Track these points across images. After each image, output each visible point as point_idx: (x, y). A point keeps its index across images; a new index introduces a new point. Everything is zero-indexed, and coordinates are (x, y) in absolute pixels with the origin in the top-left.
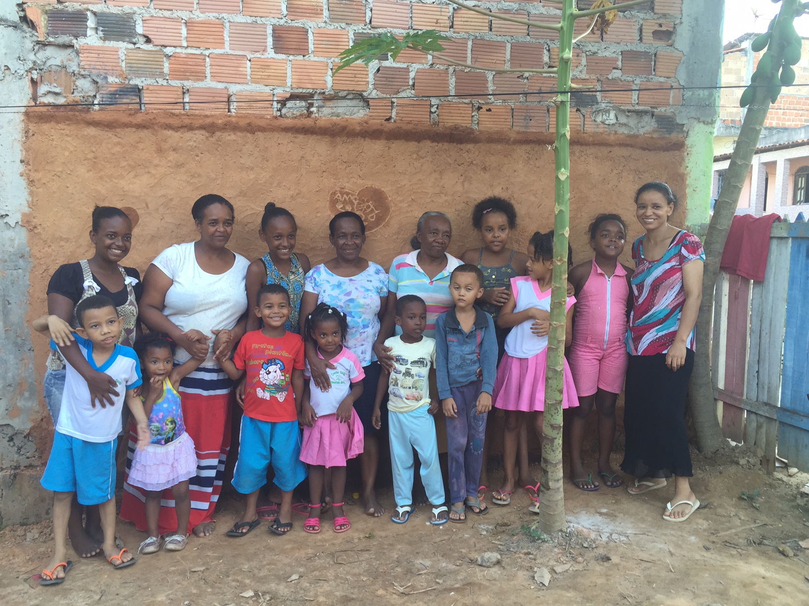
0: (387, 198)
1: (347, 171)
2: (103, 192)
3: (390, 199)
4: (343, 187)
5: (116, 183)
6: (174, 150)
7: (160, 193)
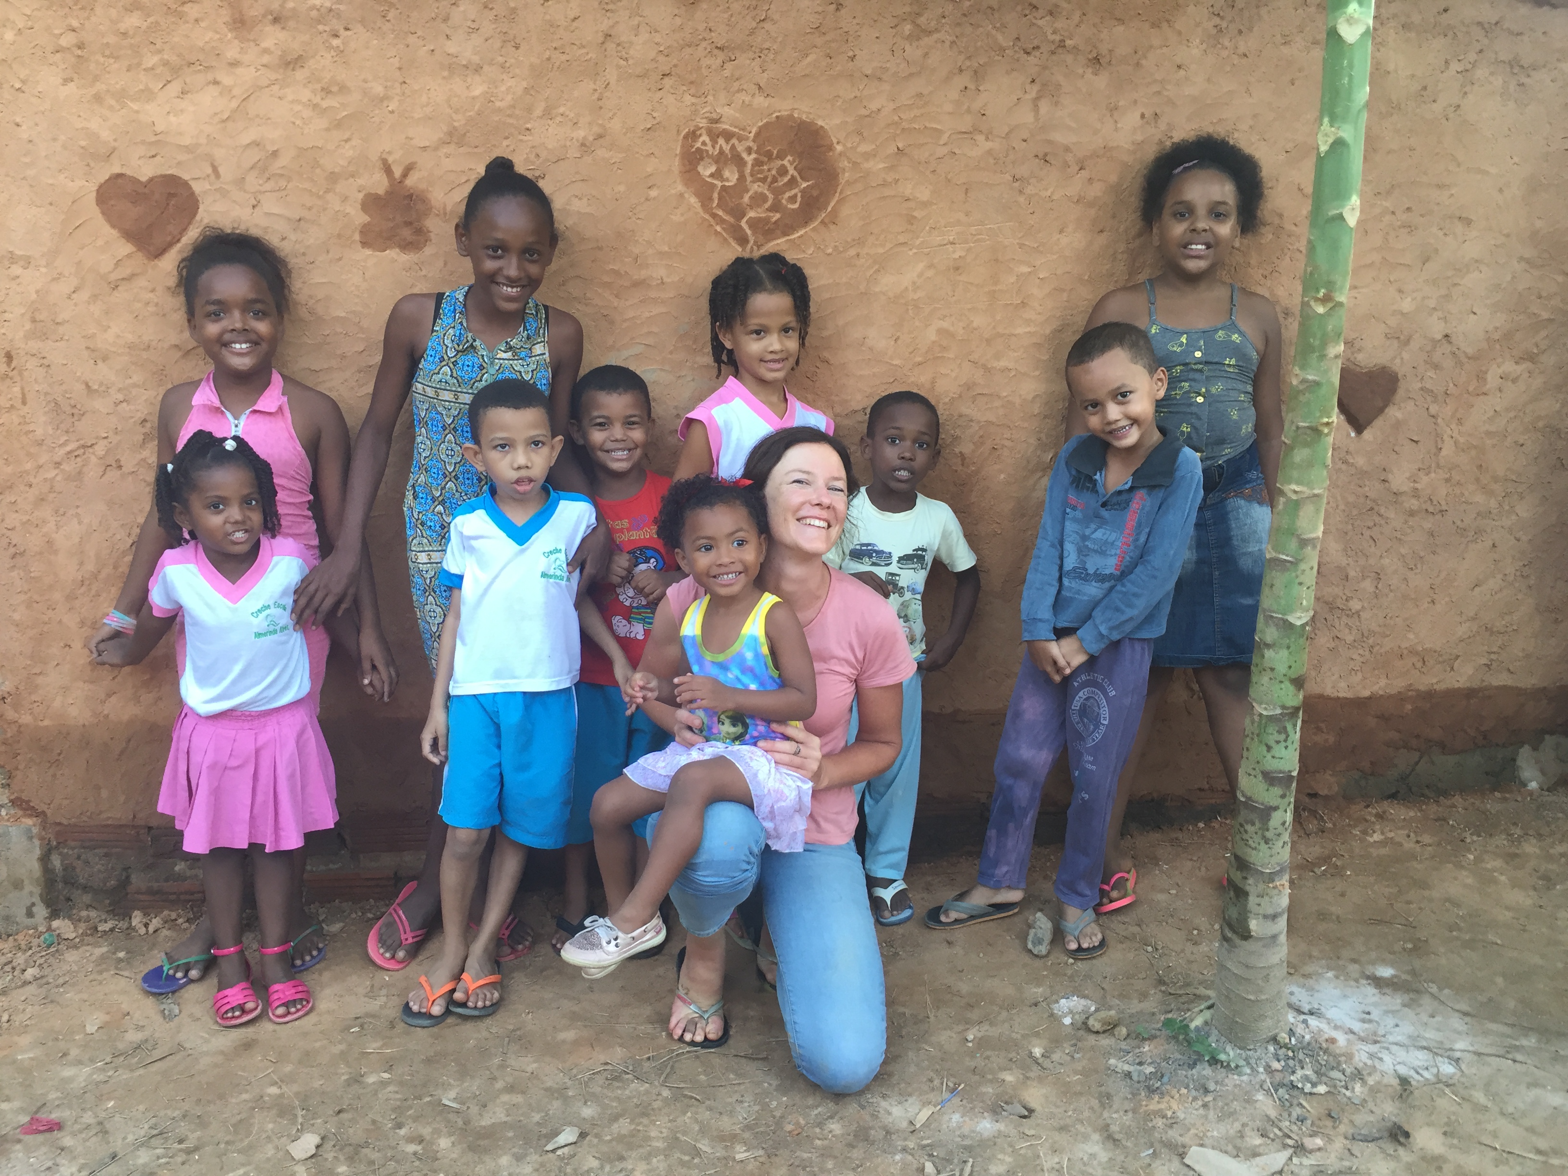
0: (831, 148)
1: (727, 73)
2: (105, 135)
3: (839, 148)
4: (714, 116)
5: (137, 112)
6: (276, 20)
7: (246, 139)
